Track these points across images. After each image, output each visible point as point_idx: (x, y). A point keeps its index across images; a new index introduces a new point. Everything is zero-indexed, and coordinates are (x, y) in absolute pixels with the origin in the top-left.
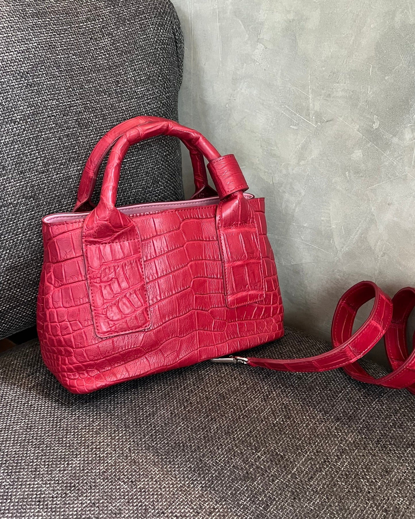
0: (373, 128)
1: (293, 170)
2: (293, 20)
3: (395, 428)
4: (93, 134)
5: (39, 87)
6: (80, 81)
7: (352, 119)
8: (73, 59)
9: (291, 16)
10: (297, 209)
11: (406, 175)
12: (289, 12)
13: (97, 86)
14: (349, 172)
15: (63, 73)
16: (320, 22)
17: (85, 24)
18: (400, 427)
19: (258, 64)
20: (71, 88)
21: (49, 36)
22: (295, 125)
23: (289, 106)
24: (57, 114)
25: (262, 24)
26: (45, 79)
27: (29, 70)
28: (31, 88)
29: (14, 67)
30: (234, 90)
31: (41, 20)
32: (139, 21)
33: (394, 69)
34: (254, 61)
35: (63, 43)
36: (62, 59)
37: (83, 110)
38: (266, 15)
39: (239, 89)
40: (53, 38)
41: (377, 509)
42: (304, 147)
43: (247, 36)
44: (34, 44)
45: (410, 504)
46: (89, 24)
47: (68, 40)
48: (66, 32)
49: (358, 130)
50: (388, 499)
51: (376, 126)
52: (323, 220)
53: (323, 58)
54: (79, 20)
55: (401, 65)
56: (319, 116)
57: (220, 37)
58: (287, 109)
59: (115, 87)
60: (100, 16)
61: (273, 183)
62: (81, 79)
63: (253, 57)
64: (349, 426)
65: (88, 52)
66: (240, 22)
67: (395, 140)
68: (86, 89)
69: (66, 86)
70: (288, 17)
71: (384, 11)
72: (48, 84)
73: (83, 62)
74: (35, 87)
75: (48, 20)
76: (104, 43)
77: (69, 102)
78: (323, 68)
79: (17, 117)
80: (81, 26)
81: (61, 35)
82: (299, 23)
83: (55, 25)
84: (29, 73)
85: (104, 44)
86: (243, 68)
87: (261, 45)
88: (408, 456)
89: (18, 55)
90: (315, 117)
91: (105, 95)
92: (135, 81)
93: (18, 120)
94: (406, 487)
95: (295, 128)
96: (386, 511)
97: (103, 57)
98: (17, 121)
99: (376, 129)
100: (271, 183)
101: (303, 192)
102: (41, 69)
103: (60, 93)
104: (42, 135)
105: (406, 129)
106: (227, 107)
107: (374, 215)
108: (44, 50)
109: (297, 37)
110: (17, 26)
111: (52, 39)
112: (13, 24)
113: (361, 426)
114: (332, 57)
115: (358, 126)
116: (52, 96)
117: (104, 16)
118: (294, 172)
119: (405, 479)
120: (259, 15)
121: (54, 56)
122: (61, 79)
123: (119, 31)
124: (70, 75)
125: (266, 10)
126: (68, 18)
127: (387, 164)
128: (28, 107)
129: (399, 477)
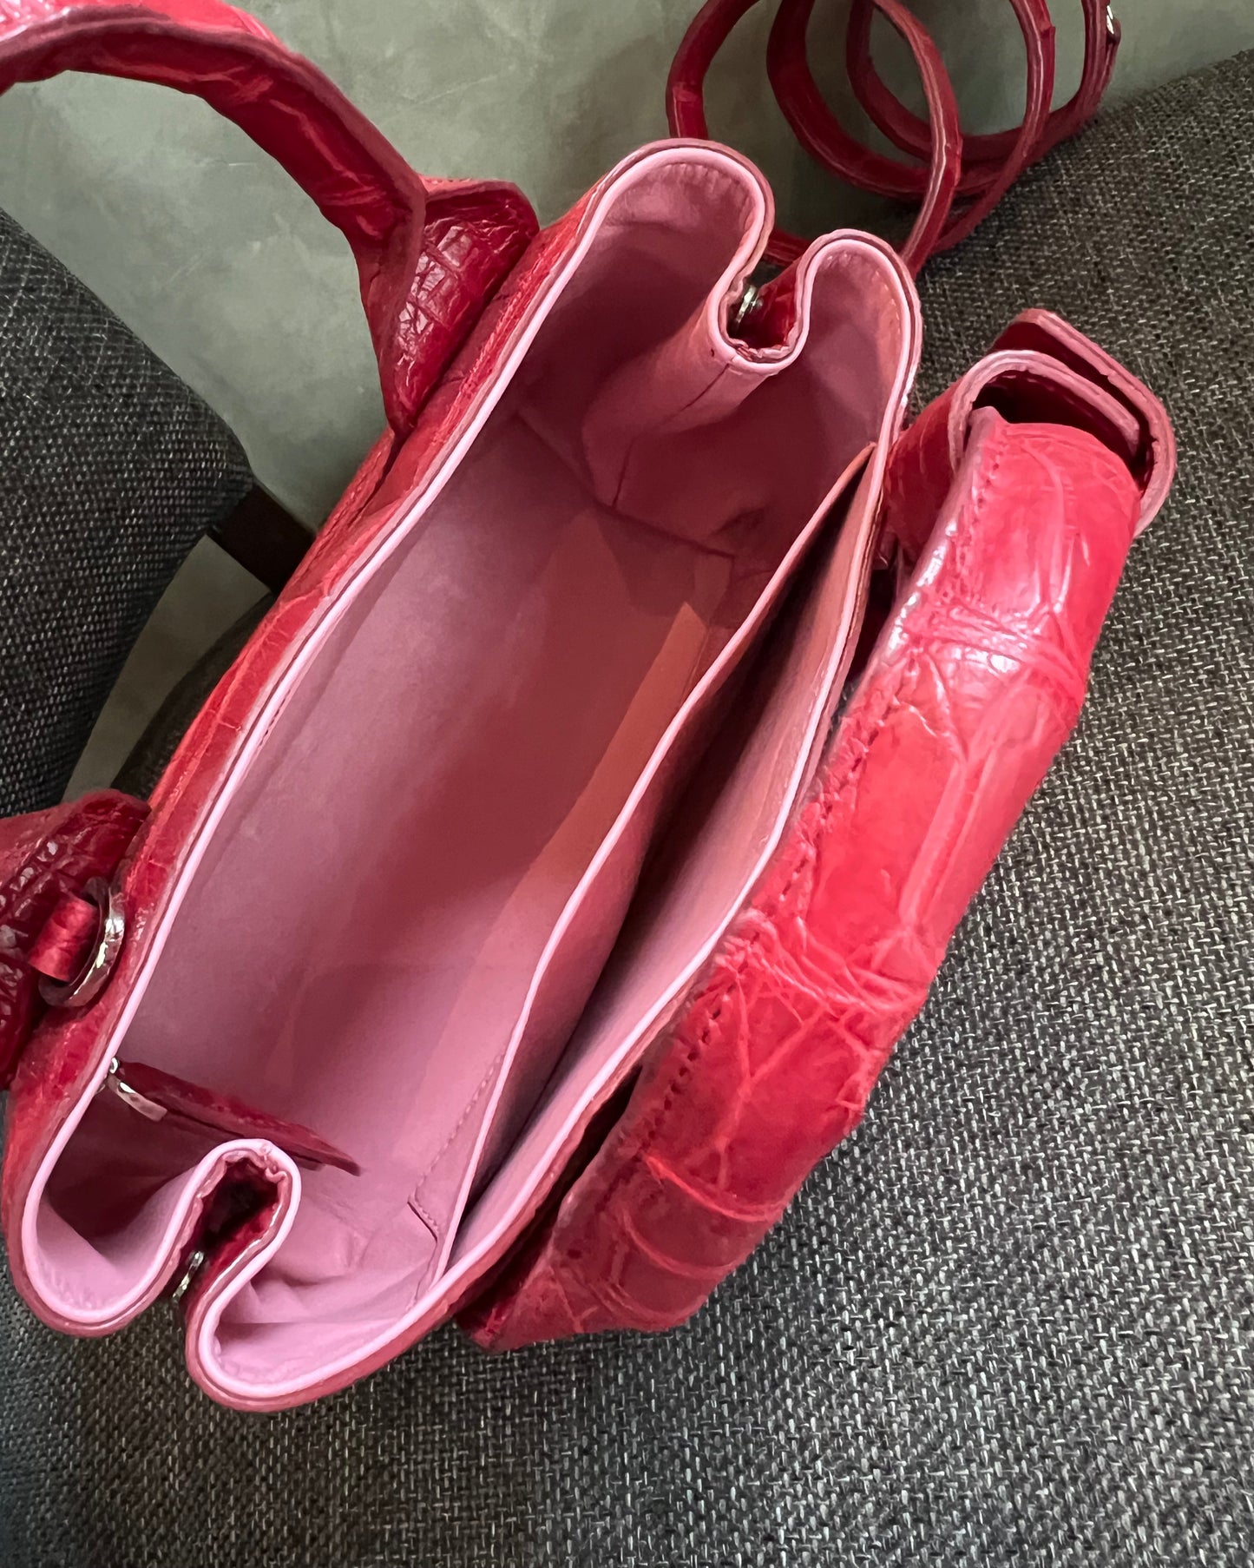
3: (1032, 285)
18: (1039, 275)
41: (1196, 448)
45: (1239, 379)
50: (1192, 411)
64: (945, 371)
88: (1124, 306)
94: (1194, 358)
96: (1214, 435)
113: (966, 347)
119: (1172, 348)
129: (1160, 356)
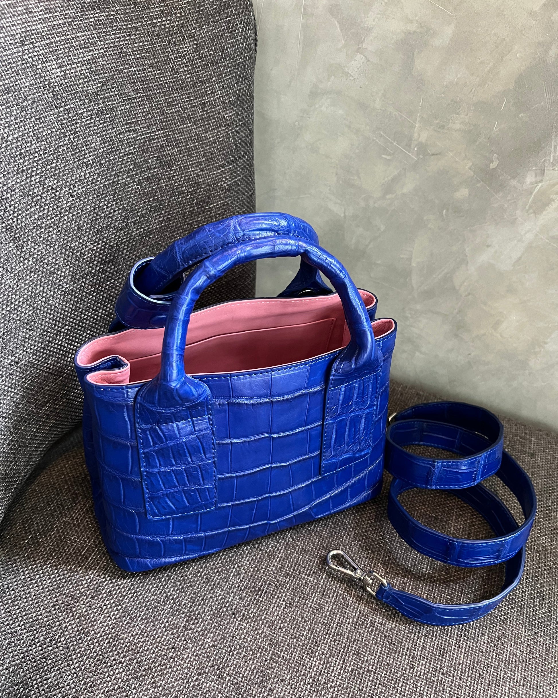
0: (489, 167)
1: (375, 203)
2: (415, 32)
4: (177, 175)
5: (112, 115)
6: (160, 104)
7: (466, 155)
8: (149, 72)
9: (413, 27)
10: (371, 246)
11: (516, 219)
12: (411, 22)
13: (180, 111)
14: (448, 210)
15: (140, 93)
16: (451, 40)
17: (159, 20)
19: (352, 78)
20: (150, 114)
21: (118, 38)
22: (388, 155)
23: (385, 133)
24: (135, 150)
25: (369, 30)
26: (119, 103)
27: (98, 89)
28: (103, 115)
29: (80, 86)
30: (311, 107)
31: (103, 14)
32: (226, 18)
33: (532, 106)
34: (348, 74)
35: (135, 49)
36: (137, 73)
37: (165, 144)
38: (377, 20)
39: (317, 106)
40: (122, 41)
42: (396, 179)
43: (343, 42)
44: (100, 52)
46: (164, 21)
47: (141, 44)
48: (138, 32)
49: (470, 168)
51: (493, 166)
52: (403, 258)
53: (445, 83)
54: (151, 14)
55: (543, 103)
56: (422, 148)
57: (302, 37)
58: (382, 136)
59: (201, 112)
60: (177, 9)
61: (345, 216)
62: (161, 101)
63: (346, 69)
65: (167, 62)
66: (336, 22)
67: (514, 182)
68: (168, 116)
69: (144, 112)
70: (408, 28)
71: (537, 41)
72: (122, 109)
73: (162, 77)
74: (108, 114)
75: (112, 13)
76: (186, 49)
77: (148, 133)
78: (442, 95)
79: (90, 158)
80: (154, 23)
81: (132, 37)
82: (421, 37)
83: (122, 21)
84: (99, 95)
85: (185, 51)
86: (329, 81)
87: (362, 56)
89: (83, 68)
90: (418, 149)
91: (190, 123)
92: (223, 102)
93: (91, 162)
95: (388, 157)
97: (185, 69)
98: (90, 164)
99: (493, 169)
100: (343, 215)
101: (383, 228)
102: (113, 88)
103: (138, 121)
104: (119, 180)
105: (529, 172)
106: (295, 125)
107: (467, 256)
108: (113, 59)
109: (415, 53)
110: (75, 23)
111: (121, 43)
112: (70, 20)
114: (457, 84)
115: (471, 164)
116: (128, 126)
117: (182, 8)
118: (376, 205)
120: (366, 19)
121: (126, 69)
122: (138, 102)
123: (201, 32)
124: (148, 96)
125: (378, 14)
126: (137, 11)
127: (496, 206)
128: (101, 144)
